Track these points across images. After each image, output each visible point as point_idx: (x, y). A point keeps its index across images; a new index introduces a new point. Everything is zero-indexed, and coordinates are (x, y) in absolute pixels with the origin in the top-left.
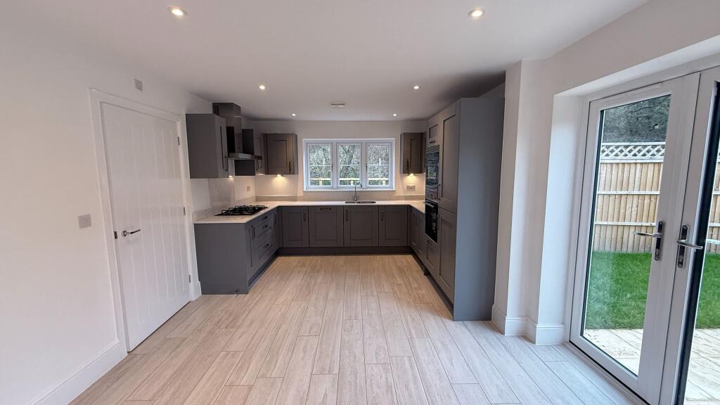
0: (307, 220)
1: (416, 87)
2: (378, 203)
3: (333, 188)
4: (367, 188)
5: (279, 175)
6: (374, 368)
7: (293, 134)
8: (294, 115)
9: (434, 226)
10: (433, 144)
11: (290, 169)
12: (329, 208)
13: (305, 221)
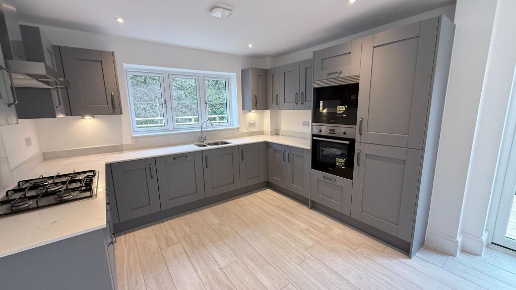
0: (155, 176)
2: (234, 142)
3: (168, 130)
5: (88, 117)
7: (113, 53)
8: (120, 20)
9: (340, 162)
10: (336, 76)
11: (114, 107)
12: (185, 155)
13: (152, 178)
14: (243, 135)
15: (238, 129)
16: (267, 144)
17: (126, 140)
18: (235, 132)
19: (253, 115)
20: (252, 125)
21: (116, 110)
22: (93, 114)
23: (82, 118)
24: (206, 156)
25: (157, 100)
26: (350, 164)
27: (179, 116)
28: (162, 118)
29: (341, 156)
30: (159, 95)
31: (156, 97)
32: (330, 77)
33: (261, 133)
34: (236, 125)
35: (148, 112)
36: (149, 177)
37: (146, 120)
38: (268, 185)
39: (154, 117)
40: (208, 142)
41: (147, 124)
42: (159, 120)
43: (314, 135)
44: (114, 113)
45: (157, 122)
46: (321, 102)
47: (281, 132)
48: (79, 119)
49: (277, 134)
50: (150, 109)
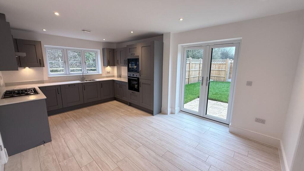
0: (60, 93)
1: (132, 32)
2: (98, 80)
3: (66, 74)
4: (86, 73)
5: (27, 68)
6: (150, 137)
7: (40, 42)
8: (44, 30)
9: (136, 86)
10: (133, 55)
11: (40, 64)
12: (74, 85)
13: (58, 94)
14: (104, 77)
15: (101, 74)
16: (113, 81)
17: (46, 78)
18: (100, 76)
19: (109, 69)
20: (108, 73)
21: (42, 65)
22: (30, 67)
23: (24, 68)
24: (84, 85)
25: (60, 58)
26: (138, 87)
27: (75, 68)
28: (63, 69)
29: (136, 84)
30: (61, 55)
31: (59, 56)
32: (132, 55)
33: (114, 76)
34: (101, 73)
35: (53, 65)
36: (57, 93)
37: (52, 70)
38: (115, 99)
39: (58, 68)
40: (86, 80)
41: (53, 72)
42: (61, 70)
43: (128, 77)
44: (40, 67)
45: (60, 71)
46: (130, 64)
47: (122, 76)
48: (23, 68)
49: (120, 77)
50: (55, 63)
